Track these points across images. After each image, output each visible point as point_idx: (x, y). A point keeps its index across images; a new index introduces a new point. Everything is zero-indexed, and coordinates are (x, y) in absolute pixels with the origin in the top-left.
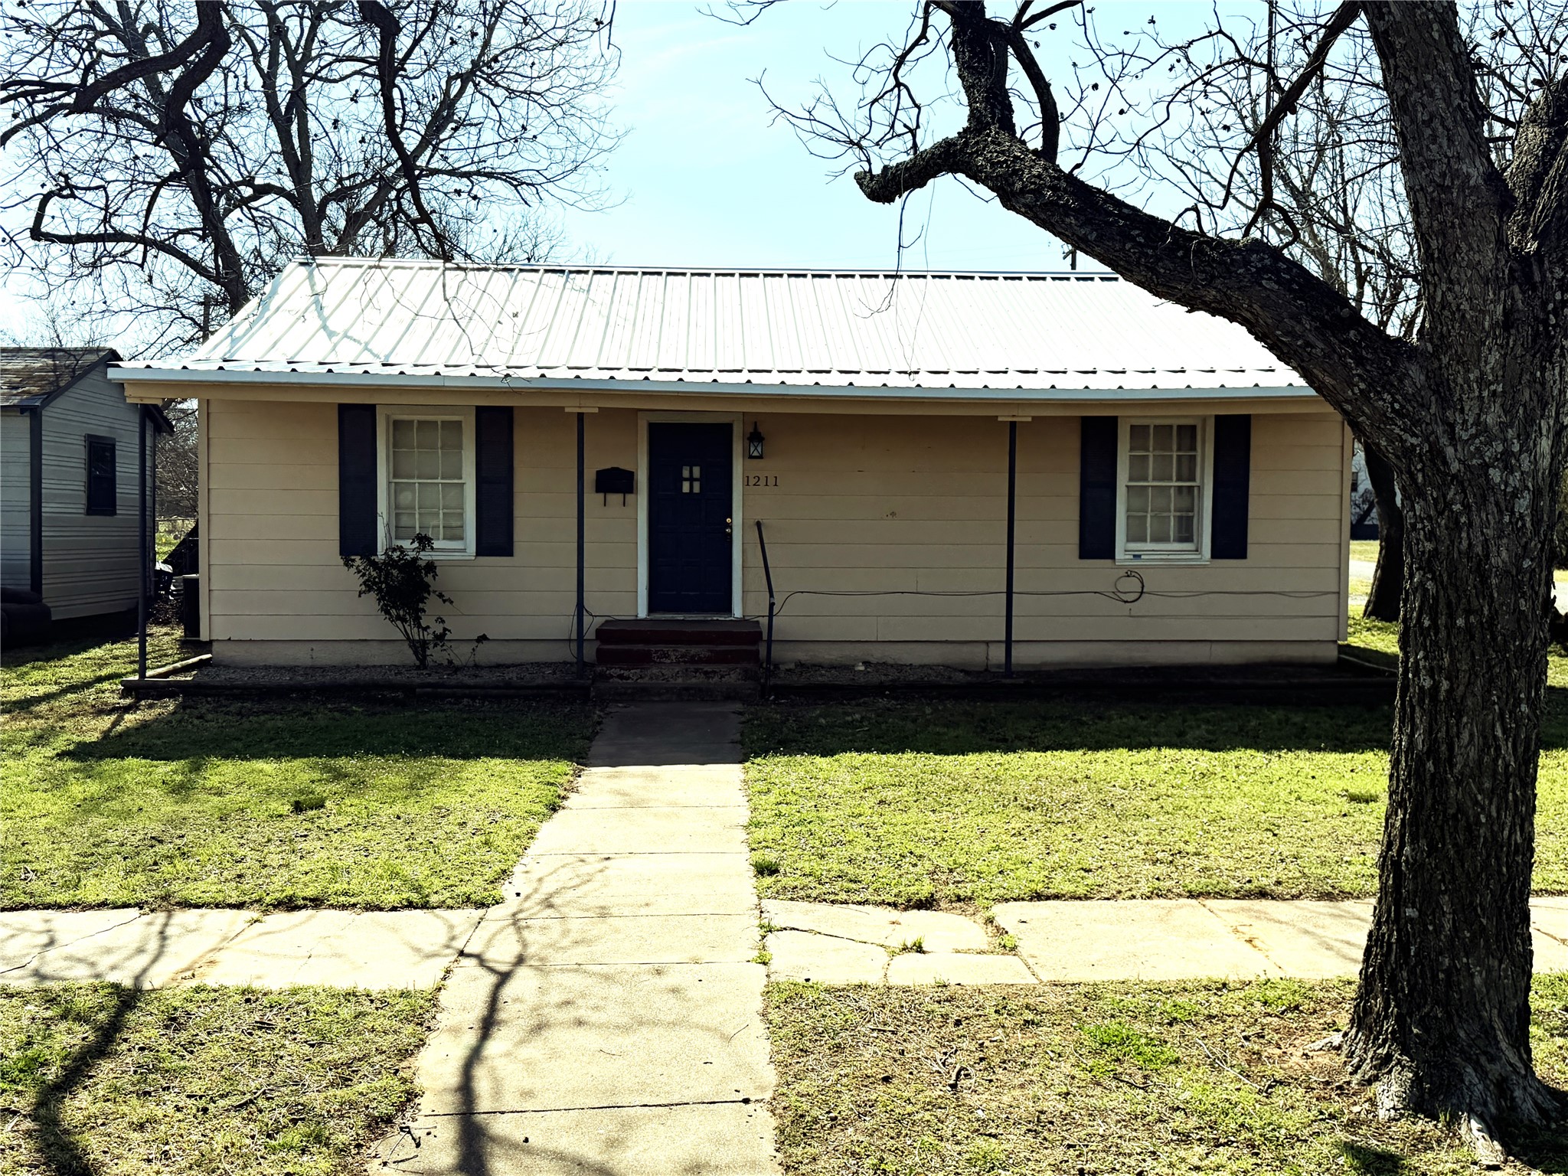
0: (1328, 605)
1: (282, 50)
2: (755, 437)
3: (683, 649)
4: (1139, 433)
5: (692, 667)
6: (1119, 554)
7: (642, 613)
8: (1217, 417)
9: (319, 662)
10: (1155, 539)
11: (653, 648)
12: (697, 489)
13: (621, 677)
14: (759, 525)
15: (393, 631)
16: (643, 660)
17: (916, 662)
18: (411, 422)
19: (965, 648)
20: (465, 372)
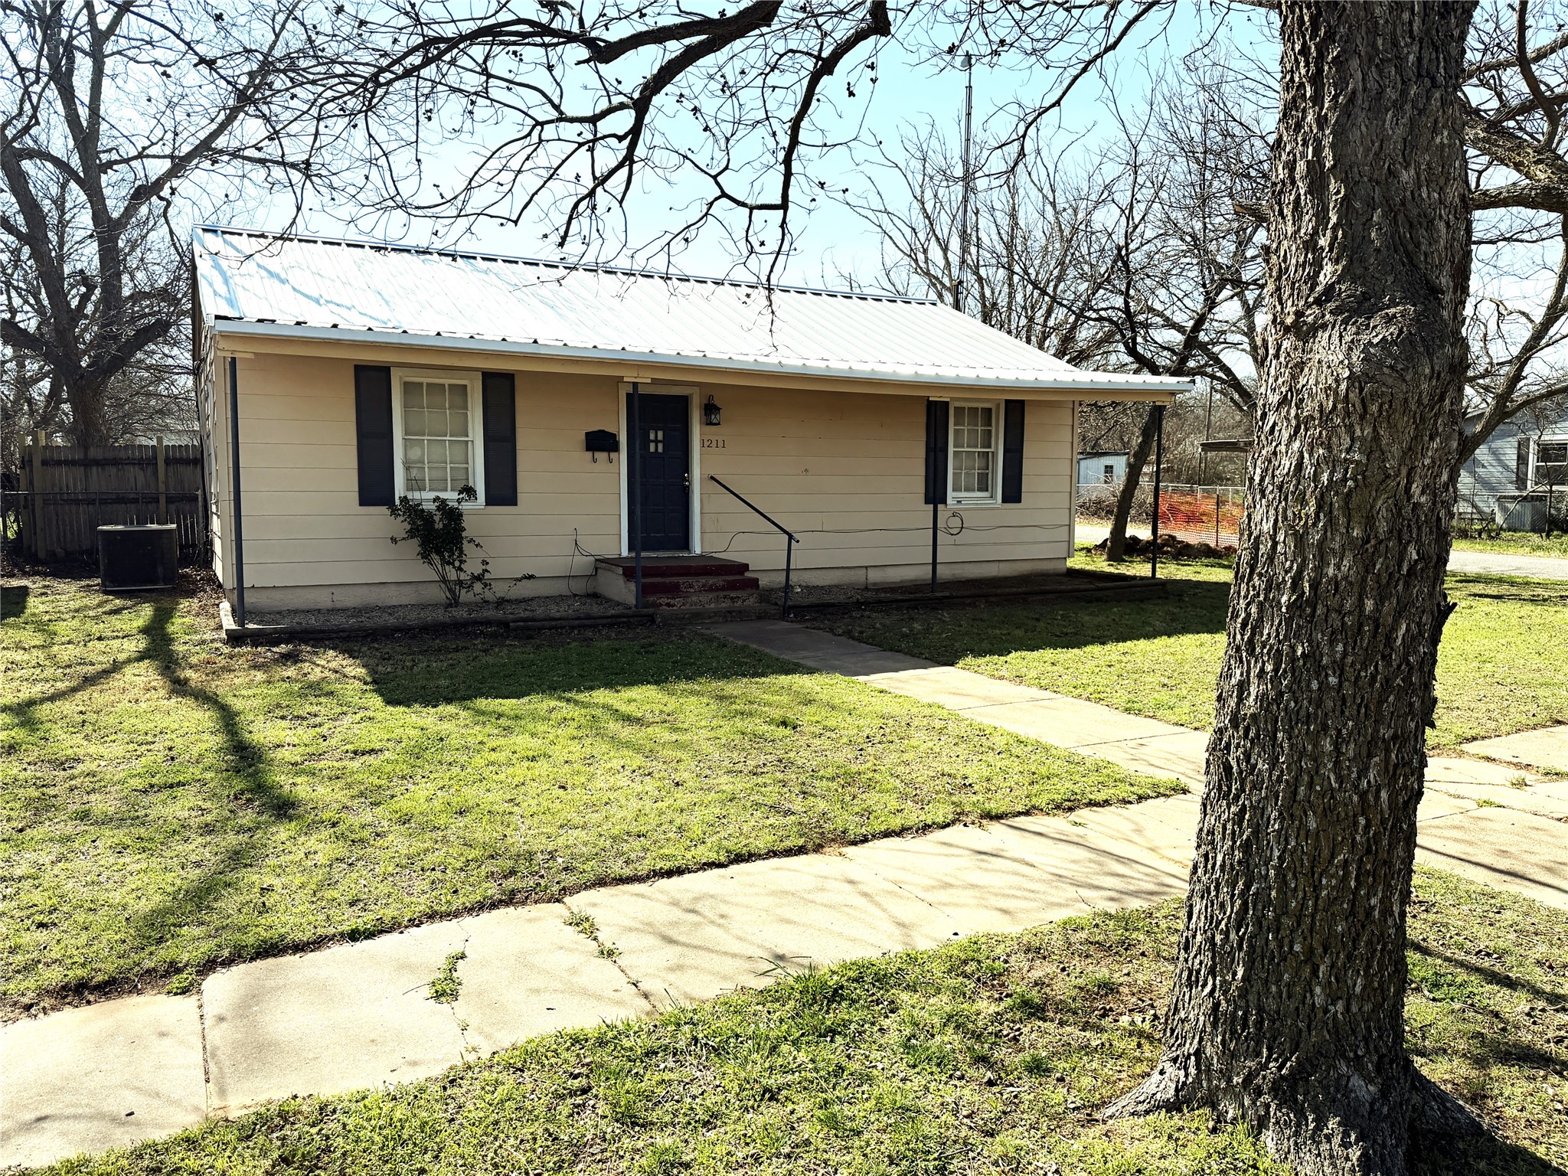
0: (1063, 534)
2: (710, 410)
3: (703, 580)
4: (959, 411)
5: (722, 594)
6: (949, 501)
7: (625, 553)
8: (1007, 402)
9: (339, 605)
10: (967, 490)
11: (681, 580)
12: (660, 449)
13: (668, 605)
14: (712, 478)
16: (673, 590)
17: (820, 583)
18: (421, 384)
19: (852, 572)
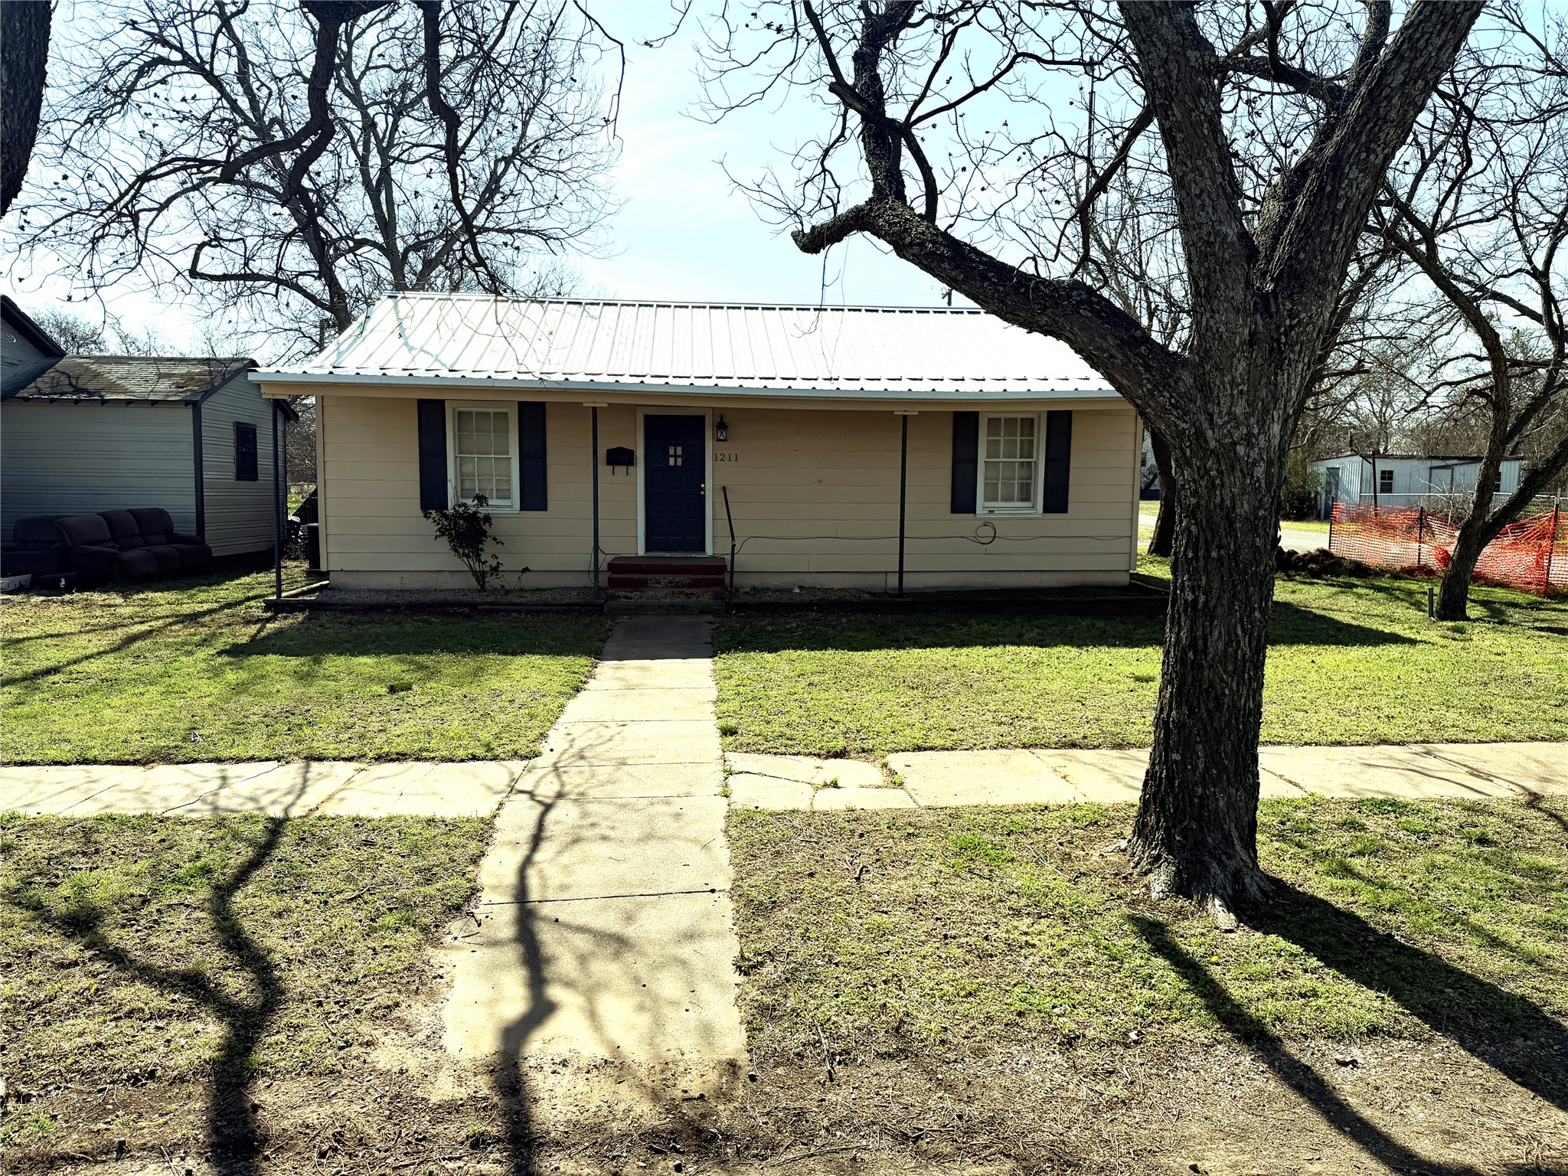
0: (1123, 546)
1: (373, 139)
2: (721, 426)
3: (670, 578)
4: (993, 423)
5: (677, 590)
6: (979, 509)
7: (641, 552)
8: (1049, 413)
9: (407, 587)
10: (1005, 499)
11: (649, 577)
12: (679, 463)
13: (626, 597)
14: (724, 489)
15: (461, 564)
16: (641, 585)
17: (836, 586)
18: (471, 413)
19: (871, 576)
20: (509, 376)
